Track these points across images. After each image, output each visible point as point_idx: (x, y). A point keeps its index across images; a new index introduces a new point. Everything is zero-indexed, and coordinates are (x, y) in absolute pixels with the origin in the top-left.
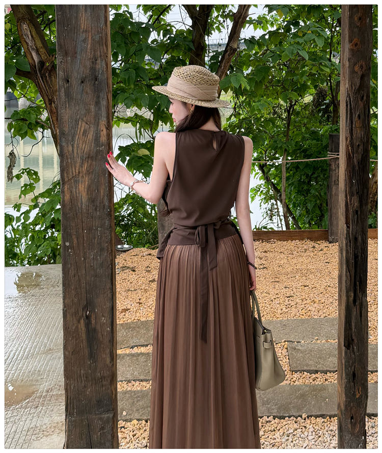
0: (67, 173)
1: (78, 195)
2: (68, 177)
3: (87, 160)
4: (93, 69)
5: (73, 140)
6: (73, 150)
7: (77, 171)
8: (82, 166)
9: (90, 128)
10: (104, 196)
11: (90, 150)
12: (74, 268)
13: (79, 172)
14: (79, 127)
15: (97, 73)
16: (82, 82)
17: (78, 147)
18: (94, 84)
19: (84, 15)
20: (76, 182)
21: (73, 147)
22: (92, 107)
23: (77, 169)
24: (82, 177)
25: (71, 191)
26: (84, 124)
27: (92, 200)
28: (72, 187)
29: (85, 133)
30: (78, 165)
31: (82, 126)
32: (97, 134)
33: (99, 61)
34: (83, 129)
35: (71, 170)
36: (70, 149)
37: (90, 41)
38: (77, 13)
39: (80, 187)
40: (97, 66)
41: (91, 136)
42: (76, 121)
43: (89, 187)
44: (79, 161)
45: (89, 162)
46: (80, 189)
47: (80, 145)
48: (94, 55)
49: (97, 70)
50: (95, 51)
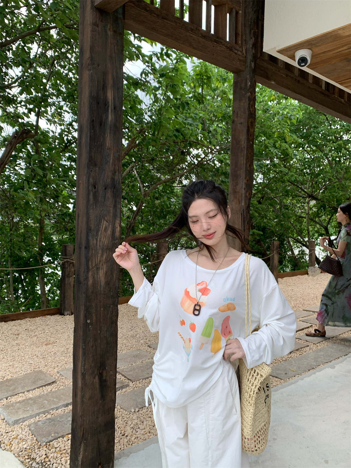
0: (91, 262)
1: (98, 280)
2: (92, 265)
3: (106, 251)
4: (113, 179)
5: (97, 235)
6: (97, 243)
7: (99, 260)
8: (102, 256)
9: (109, 225)
10: (116, 279)
11: (108, 243)
12: (93, 341)
13: (100, 261)
14: (102, 224)
15: (115, 183)
16: (105, 189)
17: (100, 241)
18: (113, 191)
19: (109, 136)
20: (98, 269)
21: (97, 240)
22: (111, 209)
23: (99, 258)
24: (102, 265)
25: (94, 277)
26: (105, 222)
27: (107, 283)
28: (95, 274)
29: (106, 230)
30: (99, 255)
31: (104, 224)
32: (113, 230)
33: (117, 174)
34: (104, 226)
35: (94, 260)
36: (95, 242)
37: (112, 157)
38: (104, 134)
39: (100, 273)
40: (116, 177)
41: (109, 232)
42: (100, 220)
43: (106, 272)
44: (100, 252)
45: (108, 252)
46: (100, 275)
47: (102, 239)
48: (114, 169)
49: (116, 180)
50: (115, 165)
